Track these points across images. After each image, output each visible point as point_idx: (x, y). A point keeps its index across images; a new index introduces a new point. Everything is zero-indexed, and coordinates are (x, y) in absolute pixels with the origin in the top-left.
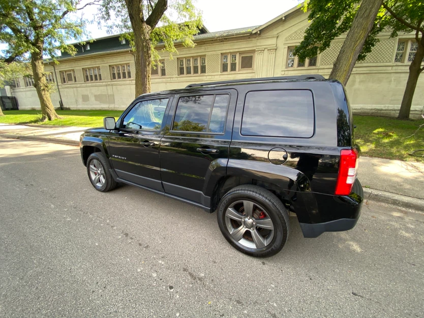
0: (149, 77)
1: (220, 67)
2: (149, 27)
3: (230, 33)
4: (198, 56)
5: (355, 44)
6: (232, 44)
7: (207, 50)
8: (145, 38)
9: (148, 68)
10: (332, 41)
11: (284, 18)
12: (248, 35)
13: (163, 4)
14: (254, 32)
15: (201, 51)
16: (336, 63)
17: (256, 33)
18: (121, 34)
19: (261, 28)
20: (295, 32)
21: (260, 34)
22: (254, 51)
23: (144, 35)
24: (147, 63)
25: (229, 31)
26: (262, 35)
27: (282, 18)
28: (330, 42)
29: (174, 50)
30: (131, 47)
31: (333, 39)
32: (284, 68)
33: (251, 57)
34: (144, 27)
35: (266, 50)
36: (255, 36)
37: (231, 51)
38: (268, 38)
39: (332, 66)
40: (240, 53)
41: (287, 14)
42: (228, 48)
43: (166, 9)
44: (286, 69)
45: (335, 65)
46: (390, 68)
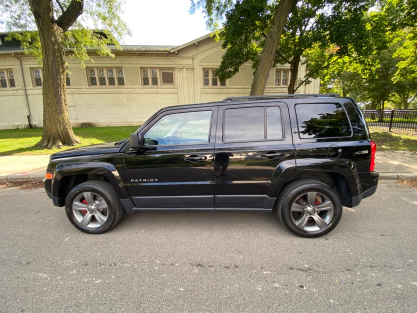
0: (64, 86)
1: (140, 81)
2: (61, 29)
3: (148, 49)
4: (113, 67)
5: (265, 72)
6: (151, 59)
7: (123, 62)
8: (56, 41)
9: (62, 76)
10: (240, 67)
11: (196, 44)
12: (167, 53)
13: (78, 7)
14: (172, 51)
15: (118, 62)
16: (254, 85)
17: (174, 53)
18: (9, 33)
19: (178, 49)
20: (207, 57)
21: (177, 54)
22: (173, 69)
23: (55, 37)
24: (61, 70)
25: (147, 46)
26: (181, 55)
27: (195, 43)
28: (238, 68)
29: (86, 57)
30: (24, 49)
31: (240, 66)
32: (202, 86)
33: (172, 74)
34: (56, 28)
35: (185, 69)
36: (173, 55)
37: (151, 66)
38: (185, 58)
39: (251, 87)
40: (161, 69)
41: (198, 40)
42: (146, 62)
43: (82, 13)
44: (204, 87)
45: (253, 86)
46: (273, 89)
